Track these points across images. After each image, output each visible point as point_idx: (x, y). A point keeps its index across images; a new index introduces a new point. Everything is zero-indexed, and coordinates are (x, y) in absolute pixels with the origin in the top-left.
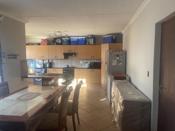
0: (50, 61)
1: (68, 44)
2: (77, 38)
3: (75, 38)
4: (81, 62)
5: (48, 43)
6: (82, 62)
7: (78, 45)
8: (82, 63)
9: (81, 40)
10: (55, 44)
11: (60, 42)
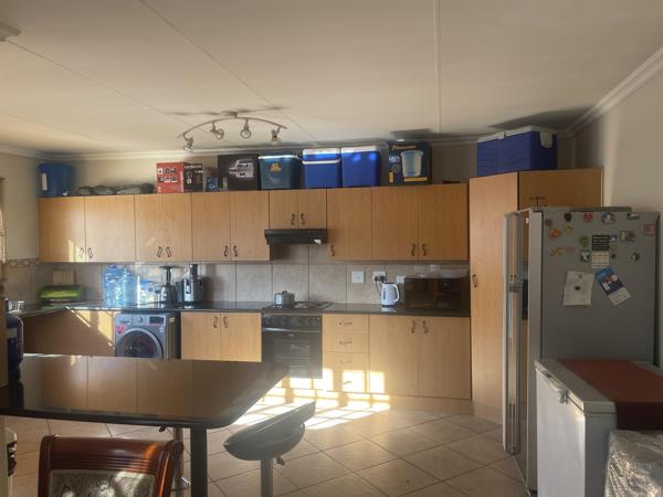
0: (202, 272)
1: (288, 185)
2: (334, 151)
3: (325, 152)
4: (357, 277)
5: (189, 181)
6: (361, 275)
7: (340, 186)
8: (362, 281)
9: (357, 158)
10: (225, 184)
11: (249, 175)
